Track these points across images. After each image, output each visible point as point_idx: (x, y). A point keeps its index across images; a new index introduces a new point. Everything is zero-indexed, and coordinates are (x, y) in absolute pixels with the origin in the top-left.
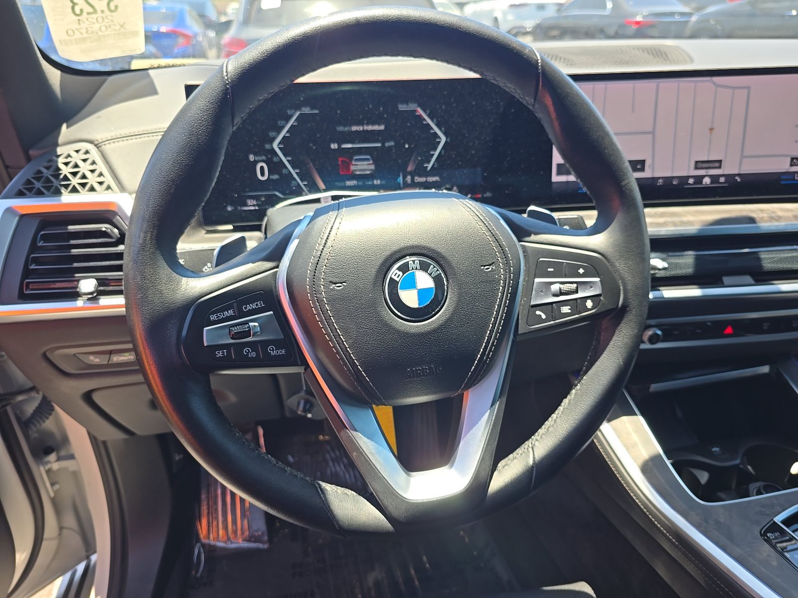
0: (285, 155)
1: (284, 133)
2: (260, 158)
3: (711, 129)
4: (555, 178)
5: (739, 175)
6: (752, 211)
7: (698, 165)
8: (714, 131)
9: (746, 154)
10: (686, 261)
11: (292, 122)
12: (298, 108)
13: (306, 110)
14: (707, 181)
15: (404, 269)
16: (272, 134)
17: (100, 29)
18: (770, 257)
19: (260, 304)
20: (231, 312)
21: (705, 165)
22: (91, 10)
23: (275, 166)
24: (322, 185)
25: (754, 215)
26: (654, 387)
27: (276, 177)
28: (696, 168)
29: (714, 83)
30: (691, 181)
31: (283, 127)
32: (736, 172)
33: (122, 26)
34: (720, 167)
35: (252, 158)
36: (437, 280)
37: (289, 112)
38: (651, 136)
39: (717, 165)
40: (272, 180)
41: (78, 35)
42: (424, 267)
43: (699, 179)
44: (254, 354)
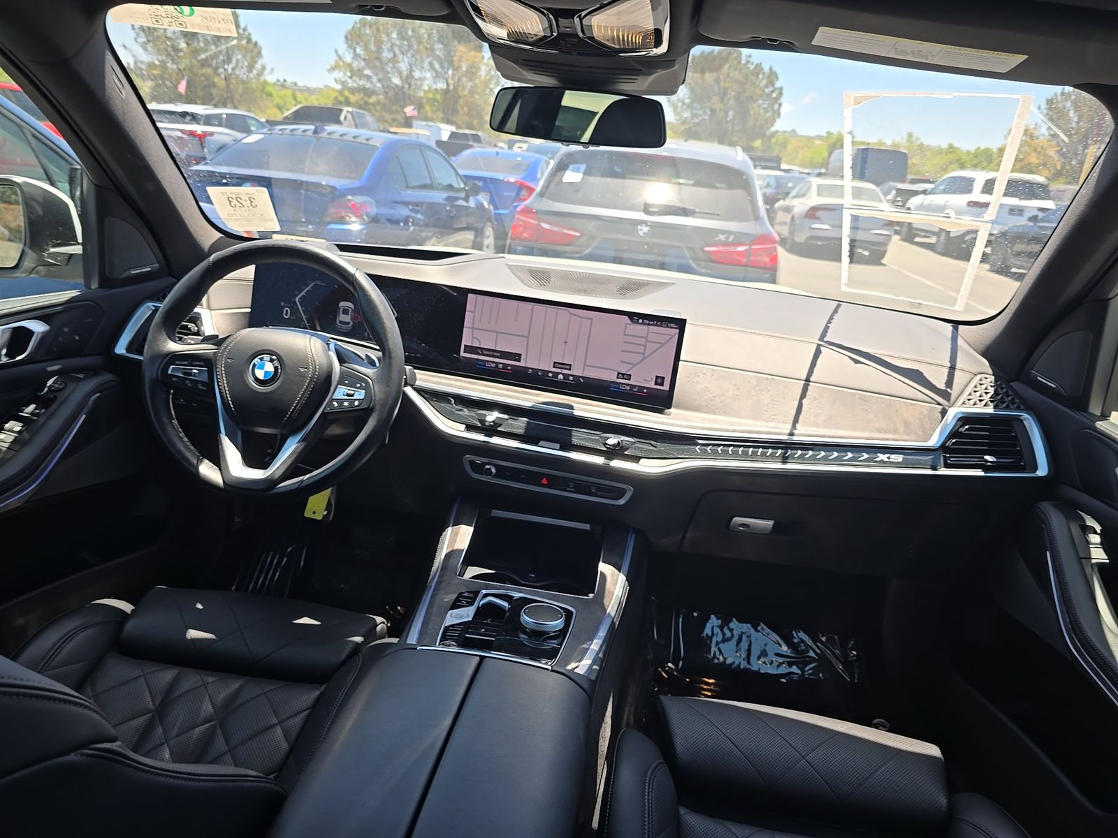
0: (301, 306)
1: (303, 293)
2: (286, 305)
3: (565, 342)
4: (462, 354)
5: (582, 377)
6: (573, 402)
7: (556, 364)
8: (567, 344)
9: (587, 364)
10: (520, 424)
11: (309, 288)
12: (314, 281)
13: (318, 283)
14: (561, 377)
15: (261, 359)
16: (297, 292)
17: (248, 215)
18: (579, 436)
19: (202, 363)
20: (186, 363)
21: (560, 366)
22: (241, 205)
23: (295, 311)
24: (319, 328)
25: (573, 404)
26: (496, 513)
27: (293, 317)
28: (554, 367)
29: (569, 312)
30: (550, 375)
31: (303, 290)
32: (581, 375)
33: (262, 215)
34: (570, 369)
35: (283, 304)
36: (276, 368)
37: (309, 282)
38: (526, 339)
39: (568, 367)
40: (292, 319)
41: (235, 217)
42: (272, 361)
43: (556, 374)
44: (190, 385)
